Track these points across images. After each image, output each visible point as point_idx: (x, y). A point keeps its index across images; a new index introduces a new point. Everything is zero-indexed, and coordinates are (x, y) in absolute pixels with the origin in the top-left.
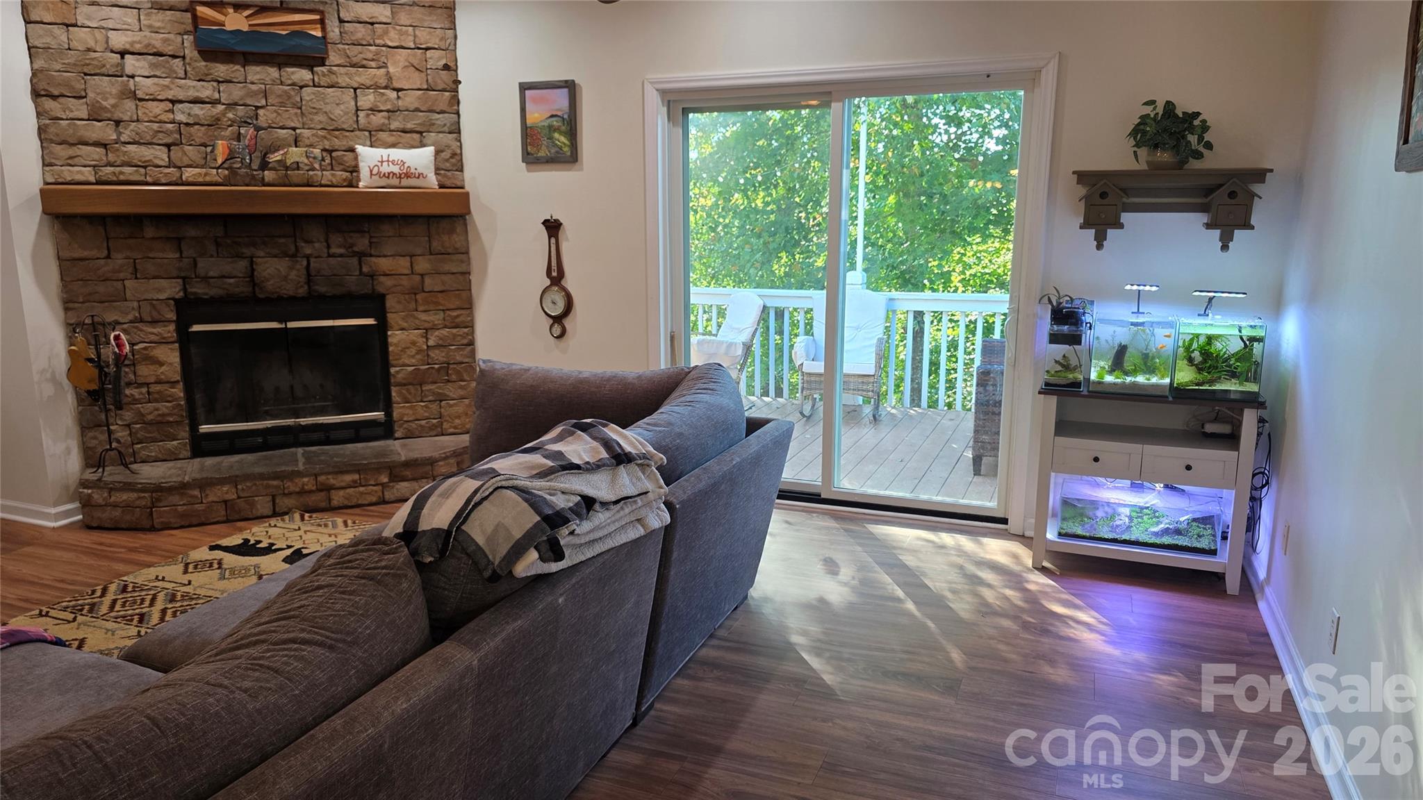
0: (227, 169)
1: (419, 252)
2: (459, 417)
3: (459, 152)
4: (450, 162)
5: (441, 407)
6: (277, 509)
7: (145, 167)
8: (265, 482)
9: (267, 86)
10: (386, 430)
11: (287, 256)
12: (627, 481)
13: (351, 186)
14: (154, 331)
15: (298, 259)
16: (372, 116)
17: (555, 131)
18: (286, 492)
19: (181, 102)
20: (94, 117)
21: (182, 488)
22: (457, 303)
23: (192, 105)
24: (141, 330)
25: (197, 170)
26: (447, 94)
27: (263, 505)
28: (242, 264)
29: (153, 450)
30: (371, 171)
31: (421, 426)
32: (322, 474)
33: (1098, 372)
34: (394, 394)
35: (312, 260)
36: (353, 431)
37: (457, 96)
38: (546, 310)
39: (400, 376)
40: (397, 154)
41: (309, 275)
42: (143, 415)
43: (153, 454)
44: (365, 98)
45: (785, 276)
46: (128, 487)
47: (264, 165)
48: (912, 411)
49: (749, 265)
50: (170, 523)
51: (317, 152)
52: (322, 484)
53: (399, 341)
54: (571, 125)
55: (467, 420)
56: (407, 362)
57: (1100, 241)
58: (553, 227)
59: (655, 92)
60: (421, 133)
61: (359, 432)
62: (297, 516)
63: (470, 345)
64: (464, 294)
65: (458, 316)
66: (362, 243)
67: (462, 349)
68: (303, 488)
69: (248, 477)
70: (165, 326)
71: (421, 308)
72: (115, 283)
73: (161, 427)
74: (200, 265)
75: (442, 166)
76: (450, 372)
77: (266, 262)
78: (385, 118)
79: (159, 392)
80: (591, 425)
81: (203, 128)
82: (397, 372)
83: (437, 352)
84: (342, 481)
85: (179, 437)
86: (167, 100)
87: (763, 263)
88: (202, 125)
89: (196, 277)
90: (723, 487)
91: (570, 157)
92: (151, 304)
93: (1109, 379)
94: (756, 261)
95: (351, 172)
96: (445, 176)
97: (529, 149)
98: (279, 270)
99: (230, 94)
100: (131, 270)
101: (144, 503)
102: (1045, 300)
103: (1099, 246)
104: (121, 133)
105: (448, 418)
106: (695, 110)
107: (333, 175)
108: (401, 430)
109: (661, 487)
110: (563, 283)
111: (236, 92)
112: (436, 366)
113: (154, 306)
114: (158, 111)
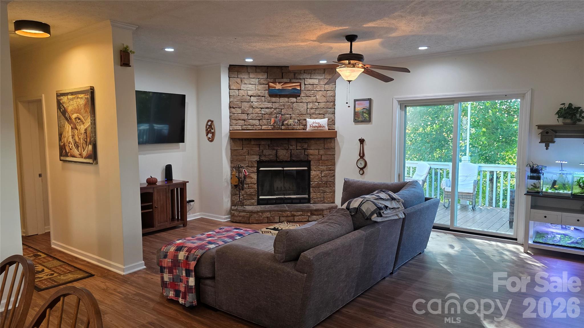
0: (273, 126)
1: (321, 149)
2: (329, 198)
3: (334, 119)
4: (332, 123)
5: (324, 195)
6: (280, 221)
7: (253, 126)
8: (278, 212)
9: (285, 103)
10: (308, 201)
11: (286, 149)
12: (394, 204)
13: (304, 130)
14: (252, 169)
15: (289, 150)
16: (311, 110)
17: (364, 113)
18: (283, 216)
19: (263, 108)
20: (243, 113)
21: (257, 212)
22: (331, 163)
23: (266, 109)
24: (248, 169)
25: (266, 126)
26: (332, 103)
27: (277, 219)
28: (275, 151)
29: (248, 202)
30: (310, 126)
31: (318, 200)
32: (292, 211)
33: (546, 188)
34: (311, 190)
35: (292, 151)
36: (299, 200)
37: (335, 103)
38: (358, 166)
39: (313, 185)
40: (317, 121)
41: (291, 155)
42: (247, 192)
43: (248, 203)
44: (309, 105)
45: (439, 158)
46: (244, 211)
47: (283, 125)
48: (488, 208)
49: (425, 153)
50: (253, 222)
51: (296, 121)
52: (292, 214)
53: (314, 174)
54: (369, 111)
55: (332, 199)
56: (316, 180)
57: (547, 147)
58: (362, 141)
59: (397, 102)
60: (324, 114)
61: (300, 201)
62: (286, 223)
63: (333, 176)
64: (333, 161)
65: (331, 167)
66: (306, 146)
67: (331, 177)
68: (287, 215)
69: (274, 211)
70: (254, 168)
71: (320, 165)
72: (243, 156)
73: (250, 196)
74: (264, 152)
75: (329, 124)
76: (327, 184)
77: (280, 151)
78: (314, 110)
79: (251, 186)
80: (385, 191)
81: (268, 115)
82: (313, 184)
83: (324, 178)
84: (298, 214)
85: (255, 199)
86: (260, 108)
87: (430, 153)
88: (268, 114)
89: (263, 155)
90: (418, 213)
91: (368, 120)
92: (251, 162)
93: (550, 191)
94: (427, 152)
95: (304, 126)
96: (330, 126)
97: (356, 118)
98: (283, 153)
99: (275, 106)
100: (247, 153)
101: (248, 216)
102: (529, 165)
103: (547, 149)
104: (248, 117)
105: (326, 198)
106: (408, 106)
107: (299, 127)
108: (313, 201)
109: (402, 207)
110: (364, 158)
111: (277, 105)
112: (324, 182)
113: (252, 162)
114: (257, 111)
